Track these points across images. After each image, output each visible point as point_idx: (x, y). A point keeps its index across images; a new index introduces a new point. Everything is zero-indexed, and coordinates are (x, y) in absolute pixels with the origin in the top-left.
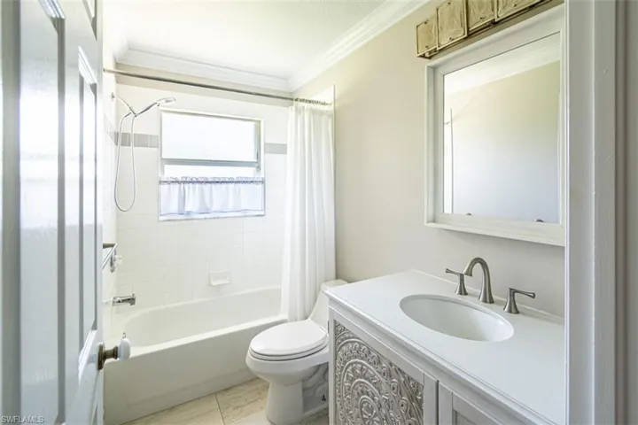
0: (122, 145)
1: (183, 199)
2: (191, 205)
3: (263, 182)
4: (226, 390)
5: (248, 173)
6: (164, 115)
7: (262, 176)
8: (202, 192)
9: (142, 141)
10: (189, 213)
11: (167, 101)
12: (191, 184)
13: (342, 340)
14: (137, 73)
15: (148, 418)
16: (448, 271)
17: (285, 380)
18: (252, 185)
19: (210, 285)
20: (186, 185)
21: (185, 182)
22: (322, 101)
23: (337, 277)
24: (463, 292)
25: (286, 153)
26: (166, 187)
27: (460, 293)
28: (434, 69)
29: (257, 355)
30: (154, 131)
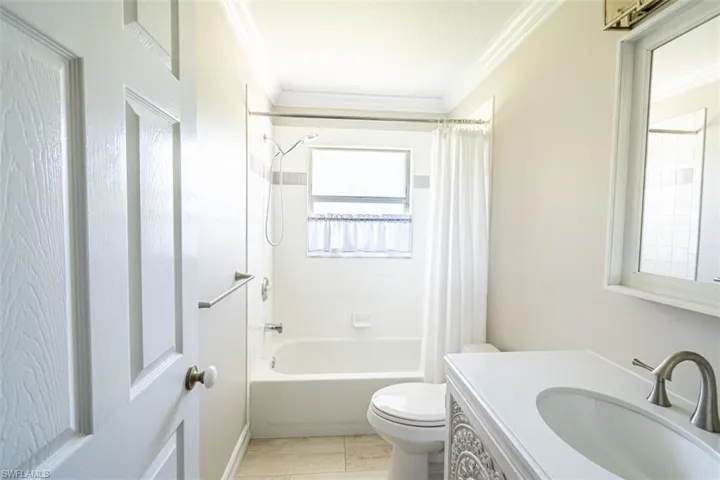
0: (284, 183)
1: (328, 236)
2: (337, 242)
3: (410, 220)
4: (356, 436)
5: (396, 209)
6: (315, 152)
7: (411, 212)
8: (346, 228)
9: (292, 179)
10: (334, 251)
11: (310, 138)
12: (336, 222)
13: (458, 423)
14: (287, 113)
15: (285, 440)
16: (637, 362)
17: (409, 448)
18: (398, 223)
19: (353, 326)
20: (332, 223)
21: (331, 219)
22: (477, 119)
23: (488, 340)
24: (661, 399)
25: (428, 186)
26: (313, 223)
27: (656, 401)
28: (635, 44)
29: (376, 411)
30: (303, 169)
